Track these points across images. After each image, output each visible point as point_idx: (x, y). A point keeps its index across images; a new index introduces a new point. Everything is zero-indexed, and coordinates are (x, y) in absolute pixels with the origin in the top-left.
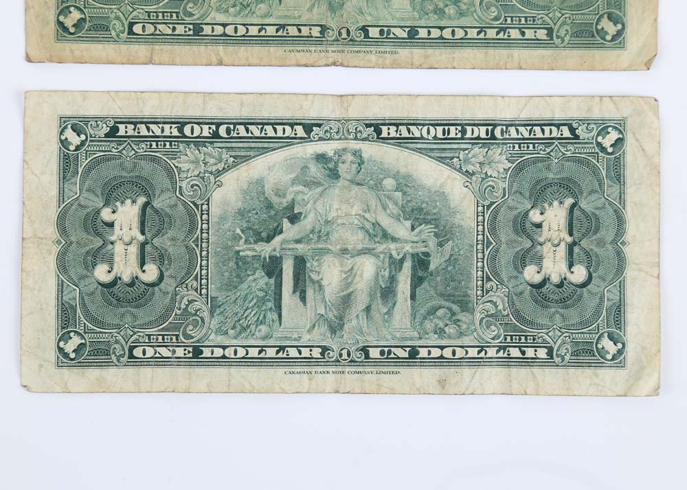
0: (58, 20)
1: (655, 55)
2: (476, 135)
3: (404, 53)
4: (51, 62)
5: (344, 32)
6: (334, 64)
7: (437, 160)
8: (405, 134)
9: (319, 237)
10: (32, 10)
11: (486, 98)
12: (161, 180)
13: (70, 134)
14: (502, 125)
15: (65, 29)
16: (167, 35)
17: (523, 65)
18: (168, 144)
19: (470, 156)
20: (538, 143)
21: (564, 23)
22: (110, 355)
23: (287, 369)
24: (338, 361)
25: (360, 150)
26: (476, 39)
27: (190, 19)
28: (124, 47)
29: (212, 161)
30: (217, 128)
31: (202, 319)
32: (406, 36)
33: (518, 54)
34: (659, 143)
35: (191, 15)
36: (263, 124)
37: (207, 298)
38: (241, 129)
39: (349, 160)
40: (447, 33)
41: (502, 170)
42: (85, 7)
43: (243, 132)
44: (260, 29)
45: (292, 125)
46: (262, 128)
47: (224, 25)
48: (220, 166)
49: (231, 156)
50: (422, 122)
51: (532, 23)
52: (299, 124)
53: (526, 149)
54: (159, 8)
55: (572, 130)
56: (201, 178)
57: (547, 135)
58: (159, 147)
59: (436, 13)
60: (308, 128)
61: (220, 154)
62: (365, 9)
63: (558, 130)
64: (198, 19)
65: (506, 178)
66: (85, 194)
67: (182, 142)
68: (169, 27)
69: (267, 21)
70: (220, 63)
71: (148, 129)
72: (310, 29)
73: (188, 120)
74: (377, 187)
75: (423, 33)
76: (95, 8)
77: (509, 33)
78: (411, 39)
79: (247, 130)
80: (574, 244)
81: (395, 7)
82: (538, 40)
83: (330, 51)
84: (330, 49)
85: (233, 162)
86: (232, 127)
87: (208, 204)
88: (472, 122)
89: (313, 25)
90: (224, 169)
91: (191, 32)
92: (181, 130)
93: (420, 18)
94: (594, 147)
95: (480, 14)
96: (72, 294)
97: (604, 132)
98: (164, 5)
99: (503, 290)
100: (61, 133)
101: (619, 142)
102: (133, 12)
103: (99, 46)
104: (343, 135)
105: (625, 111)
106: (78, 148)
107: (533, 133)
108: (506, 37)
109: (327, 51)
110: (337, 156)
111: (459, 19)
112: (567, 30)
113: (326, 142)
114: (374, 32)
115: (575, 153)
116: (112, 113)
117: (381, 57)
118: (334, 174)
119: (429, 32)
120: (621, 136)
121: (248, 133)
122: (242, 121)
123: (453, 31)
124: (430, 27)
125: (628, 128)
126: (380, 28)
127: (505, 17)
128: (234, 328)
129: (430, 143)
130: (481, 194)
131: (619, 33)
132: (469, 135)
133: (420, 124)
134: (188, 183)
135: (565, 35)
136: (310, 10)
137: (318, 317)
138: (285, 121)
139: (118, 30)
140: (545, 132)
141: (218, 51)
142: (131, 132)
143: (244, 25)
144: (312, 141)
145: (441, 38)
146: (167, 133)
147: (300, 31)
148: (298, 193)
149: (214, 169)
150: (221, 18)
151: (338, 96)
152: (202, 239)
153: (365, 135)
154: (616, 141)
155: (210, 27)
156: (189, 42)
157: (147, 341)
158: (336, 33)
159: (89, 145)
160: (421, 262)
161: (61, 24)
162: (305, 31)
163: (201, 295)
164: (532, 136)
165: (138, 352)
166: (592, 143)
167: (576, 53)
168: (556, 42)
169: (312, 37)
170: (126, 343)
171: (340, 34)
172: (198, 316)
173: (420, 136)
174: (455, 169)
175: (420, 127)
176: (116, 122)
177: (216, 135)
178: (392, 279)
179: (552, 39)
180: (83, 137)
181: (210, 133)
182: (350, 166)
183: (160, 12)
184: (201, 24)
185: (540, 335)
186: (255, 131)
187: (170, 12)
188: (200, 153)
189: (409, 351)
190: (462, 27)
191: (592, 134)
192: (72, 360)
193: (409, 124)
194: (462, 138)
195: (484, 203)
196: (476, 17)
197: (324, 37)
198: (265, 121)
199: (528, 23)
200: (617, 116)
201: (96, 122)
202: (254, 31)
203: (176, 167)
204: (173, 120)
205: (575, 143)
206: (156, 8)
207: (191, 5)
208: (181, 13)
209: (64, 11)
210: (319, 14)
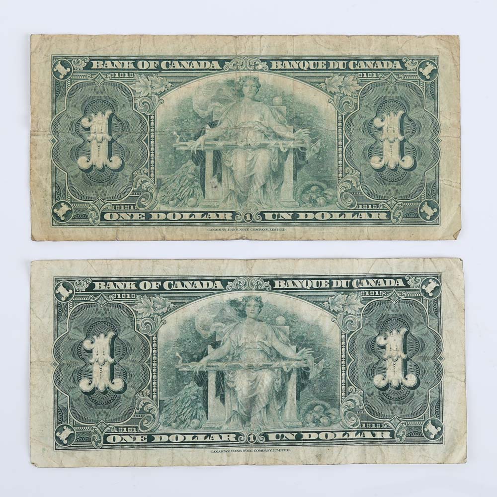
0: (53, 212)
1: (460, 230)
2: (339, 286)
3: (289, 230)
4: (49, 240)
5: (248, 216)
6: (242, 238)
7: (313, 303)
8: (291, 286)
9: (233, 358)
10: (35, 206)
11: (346, 260)
12: (124, 320)
13: (62, 290)
14: (357, 278)
15: (58, 218)
16: (127, 220)
17: (371, 238)
18: (128, 295)
19: (336, 300)
20: (381, 290)
21: (398, 208)
22: (91, 441)
23: (212, 449)
24: (247, 443)
25: (260, 297)
26: (339, 220)
27: (143, 209)
28: (98, 229)
29: (159, 306)
30: (162, 283)
31: (154, 416)
32: (291, 218)
33: (368, 229)
34: (464, 289)
35: (144, 206)
36: (193, 280)
37: (157, 401)
38: (179, 283)
39: (253, 304)
40: (318, 216)
41: (357, 310)
42: (71, 203)
43: (179, 286)
44: (190, 215)
45: (213, 281)
46: (193, 283)
47: (166, 213)
48: (165, 310)
49: (172, 303)
50: (302, 277)
51: (376, 208)
52: (219, 280)
53: (373, 294)
54: (122, 202)
55: (405, 281)
56: (151, 318)
57: (388, 285)
58: (123, 297)
59: (310, 202)
60: (225, 283)
61: (165, 301)
62: (262, 200)
63: (396, 281)
64: (148, 209)
65: (360, 315)
66: (72, 331)
67: (138, 294)
68: (129, 215)
69: (195, 209)
70: (164, 239)
71: (115, 285)
72: (225, 215)
73: (142, 279)
74: (272, 322)
75: (302, 216)
76: (78, 203)
77: (361, 215)
78: (294, 220)
79: (183, 285)
80: (408, 359)
81: (282, 199)
82: (380, 220)
83: (239, 230)
84: (239, 228)
85: (174, 306)
86: (172, 282)
87: (156, 336)
88: (337, 277)
89: (227, 212)
90: (167, 311)
91: (144, 218)
92: (137, 285)
93: (300, 206)
94: (420, 293)
95: (341, 202)
96: (65, 400)
97: (426, 282)
98: (125, 200)
99: (360, 392)
100: (56, 289)
101: (437, 289)
102: (104, 205)
103: (81, 229)
104: (249, 287)
105: (440, 268)
106: (67, 299)
107: (378, 284)
108: (359, 218)
109: (237, 229)
110: (244, 301)
111: (326, 206)
112: (400, 213)
113: (236, 292)
114: (268, 216)
115: (408, 297)
116: (91, 275)
117: (274, 233)
118: (243, 314)
119: (306, 215)
120: (438, 285)
121: (183, 287)
122: (179, 278)
123: (323, 214)
124: (307, 212)
125: (442, 279)
126: (273, 213)
127: (358, 204)
128: (175, 421)
129: (308, 292)
130: (344, 325)
131: (435, 215)
132: (334, 286)
133: (301, 279)
134: (143, 322)
135: (399, 217)
136: (225, 201)
137: (233, 412)
138: (209, 278)
139: (93, 218)
140: (387, 283)
141: (162, 231)
142: (103, 288)
143: (180, 212)
144: (227, 291)
145: (315, 219)
146: (128, 288)
147: (218, 216)
148: (218, 327)
149: (160, 312)
150: (164, 208)
151: (245, 260)
152: (152, 360)
153: (263, 287)
154: (435, 288)
155: (157, 214)
156: (142, 225)
157: (116, 431)
158: (243, 217)
159: (75, 297)
160: (303, 374)
161: (55, 214)
162: (221, 216)
163: (152, 399)
164: (378, 286)
165: (110, 439)
166: (419, 290)
167: (406, 228)
168: (393, 221)
169: (226, 220)
170: (102, 433)
171: (245, 217)
172: (151, 413)
173: (301, 287)
174: (325, 309)
175: (301, 281)
176: (93, 281)
177: (161, 288)
178: (284, 386)
179: (390, 219)
180: (71, 291)
181: (157, 287)
182: (254, 308)
183: (122, 205)
184: (150, 212)
185: (385, 423)
186: (188, 285)
187: (129, 205)
188: (151, 301)
189: (296, 435)
190: (328, 212)
191: (419, 284)
192: (65, 445)
193: (294, 279)
194: (330, 288)
195: (346, 333)
196: (338, 205)
197: (234, 220)
198: (195, 278)
199: (374, 208)
200: (435, 271)
201: (80, 281)
202: (186, 216)
203: (135, 311)
204: (132, 279)
205: (407, 290)
206: (120, 202)
207: (143, 199)
208: (137, 205)
209: (57, 206)
210: (231, 204)
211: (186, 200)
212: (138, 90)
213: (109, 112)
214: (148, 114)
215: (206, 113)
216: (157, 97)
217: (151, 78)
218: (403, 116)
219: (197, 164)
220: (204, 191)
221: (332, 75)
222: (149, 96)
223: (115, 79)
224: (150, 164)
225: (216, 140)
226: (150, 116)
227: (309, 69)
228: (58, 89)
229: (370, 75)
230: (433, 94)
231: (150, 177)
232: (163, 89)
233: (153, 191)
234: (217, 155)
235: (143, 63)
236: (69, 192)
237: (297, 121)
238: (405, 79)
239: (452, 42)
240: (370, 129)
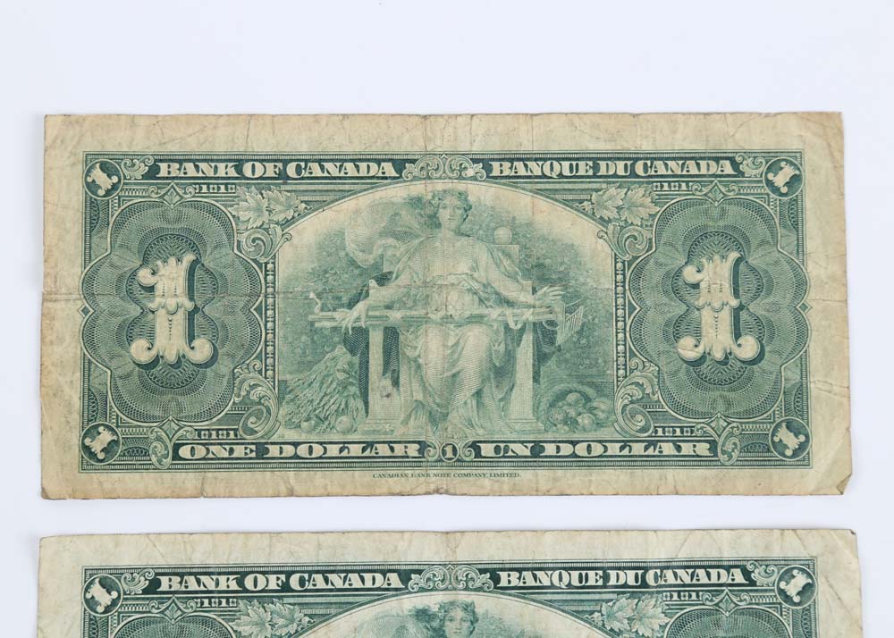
0: (83, 444)
1: (849, 476)
2: (622, 582)
3: (526, 475)
4: (74, 498)
5: (449, 450)
6: (437, 491)
7: (572, 615)
8: (530, 582)
10: (50, 432)
11: (634, 533)
13: (97, 592)
14: (656, 568)
15: (92, 455)
16: (223, 459)
17: (680, 489)
18: (224, 601)
19: (615, 608)
20: (702, 591)
21: (731, 434)
25: (473, 603)
26: (619, 456)
27: (252, 437)
28: (167, 476)
29: (281, 622)
30: (288, 578)
32: (529, 454)
33: (674, 475)
34: (860, 590)
35: (253, 432)
36: (346, 571)
38: (319, 578)
39: (459, 617)
40: (581, 450)
41: (657, 628)
42: (118, 427)
43: (321, 583)
44: (341, 448)
45: (384, 573)
46: (345, 578)
47: (296, 445)
48: (292, 629)
49: (305, 615)
50: (551, 565)
51: (691, 435)
52: (394, 571)
53: (687, 598)
54: (214, 424)
55: (746, 574)
57: (714, 580)
58: (213, 605)
59: (566, 423)
60: (405, 576)
61: (292, 612)
62: (475, 420)
63: (729, 573)
64: (262, 437)
67: (242, 598)
68: (225, 449)
69: (350, 437)
70: (291, 493)
71: (199, 582)
72: (406, 447)
73: (249, 569)
75: (550, 449)
76: (130, 427)
77: (660, 448)
78: (536, 457)
79: (326, 580)
81: (513, 417)
82: (698, 456)
83: (432, 475)
84: (431, 472)
85: (309, 622)
86: (306, 576)
88: (617, 565)
89: (409, 442)
90: (297, 631)
91: (253, 455)
92: (240, 582)
93: (546, 431)
94: (775, 596)
95: (622, 423)
97: (787, 575)
98: (218, 420)
100: (86, 591)
101: (807, 589)
102: (179, 430)
103: (136, 476)
104: (451, 583)
105: (812, 548)
106: (107, 609)
107: (695, 578)
108: (657, 453)
109: (428, 475)
110: (443, 611)
111: (595, 430)
112: (735, 444)
113: (428, 593)
114: (487, 450)
115: (752, 604)
116: (152, 562)
117: (498, 481)
119: (558, 448)
120: (810, 581)
121: (327, 584)
122: (320, 568)
123: (589, 446)
124: (560, 442)
125: (819, 569)
126: (495, 445)
127: (655, 427)
129: (563, 593)
131: (802, 447)
132: (613, 581)
133: (549, 569)
135: (733, 451)
136: (406, 422)
138: (376, 568)
139: (159, 455)
140: (712, 576)
141: (288, 478)
142: (176, 587)
143: (321, 443)
144: (410, 593)
145: (574, 455)
146: (223, 587)
147: (392, 449)
149: (284, 632)
150: (292, 435)
151: (443, 533)
153: (478, 584)
154: (804, 587)
155: (278, 447)
156: (250, 467)
158: (439, 451)
159: (122, 605)
161: (86, 449)
162: (399, 450)
164: (694, 582)
166: (773, 590)
167: (747, 472)
168: (721, 459)
169: (408, 457)
171: (444, 453)
173: (549, 584)
174: (596, 627)
175: (549, 573)
176: (157, 574)
177: (286, 587)
179: (716, 455)
180: (114, 594)
181: (278, 585)
182: (461, 624)
183: (213, 430)
184: (267, 443)
186: (337, 580)
187: (227, 430)
188: (266, 611)
190: (600, 442)
191: (773, 578)
193: (535, 569)
194: (604, 586)
196: (618, 428)
197: (424, 457)
198: (349, 568)
199: (685, 434)
200: (804, 554)
201: (132, 574)
202: (333, 450)
203: (235, 631)
204: (230, 570)
205: (751, 591)
206: (208, 425)
207: (253, 419)
208: (240, 428)
209: (91, 432)
210: (416, 427)
211: (332, 419)
212: (244, 216)
213: (189, 258)
214: (263, 260)
215: (371, 259)
216: (278, 229)
217: (267, 194)
218: (738, 262)
219: (352, 352)
220: (366, 403)
221: (604, 186)
222: (265, 226)
223: (202, 197)
224: (266, 354)
225: (389, 307)
226: (266, 264)
227: (561, 175)
228: (94, 215)
229: (675, 186)
230: (794, 220)
231: (266, 378)
232: (290, 214)
233: (272, 404)
234: (391, 335)
235: (253, 166)
236: (114, 406)
237: (539, 273)
238: (741, 194)
239: (829, 125)
240: (676, 286)
